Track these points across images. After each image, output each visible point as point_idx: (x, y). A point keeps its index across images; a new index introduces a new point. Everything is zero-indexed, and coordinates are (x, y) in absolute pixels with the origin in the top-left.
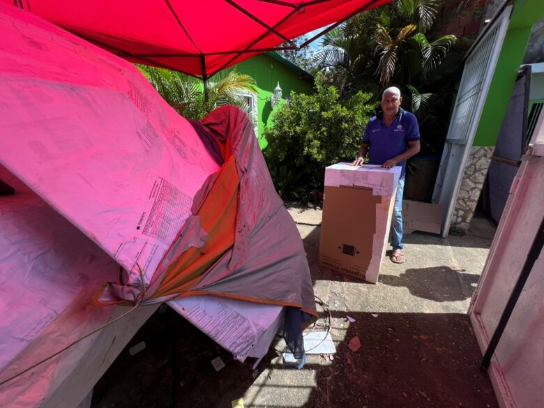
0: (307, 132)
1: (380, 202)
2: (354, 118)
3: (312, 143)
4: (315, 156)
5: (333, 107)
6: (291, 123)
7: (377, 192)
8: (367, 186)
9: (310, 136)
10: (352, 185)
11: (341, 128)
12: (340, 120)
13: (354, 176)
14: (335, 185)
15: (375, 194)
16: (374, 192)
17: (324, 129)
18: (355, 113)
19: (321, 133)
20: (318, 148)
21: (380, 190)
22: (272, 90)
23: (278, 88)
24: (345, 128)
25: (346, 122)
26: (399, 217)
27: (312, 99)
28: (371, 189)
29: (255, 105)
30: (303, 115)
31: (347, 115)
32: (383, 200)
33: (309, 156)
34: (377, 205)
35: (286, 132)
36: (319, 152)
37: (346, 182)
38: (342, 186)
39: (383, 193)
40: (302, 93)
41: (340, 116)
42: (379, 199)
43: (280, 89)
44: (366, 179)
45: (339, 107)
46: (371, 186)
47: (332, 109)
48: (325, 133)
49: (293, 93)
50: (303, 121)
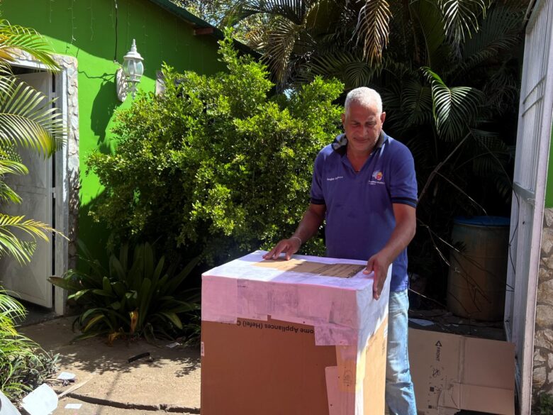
0: (199, 166)
1: (333, 363)
2: (307, 135)
3: (211, 192)
4: (219, 224)
5: (260, 108)
6: (161, 139)
7: (324, 338)
8: (299, 321)
9: (205, 173)
10: (265, 319)
11: (279, 158)
12: (276, 139)
13: (270, 295)
14: (227, 320)
15: (319, 342)
16: (317, 336)
17: (239, 157)
18: (311, 125)
19: (235, 167)
20: (227, 202)
21: (331, 331)
22: (117, 55)
23: (134, 54)
24: (289, 158)
25: (291, 144)
26: (406, 385)
27: (213, 85)
28: (310, 331)
29: (71, 90)
30: (191, 121)
31: (291, 129)
32: (341, 356)
33: (204, 223)
34: (328, 370)
35: (147, 163)
36: (229, 214)
37: (251, 313)
38: (243, 323)
39: (338, 341)
40: (191, 69)
41: (277, 129)
42: (329, 355)
43: (138, 56)
44: (297, 302)
45: (272, 109)
46: (309, 323)
47: (259, 112)
48: (243, 168)
49: (166, 68)
50: (191, 138)
